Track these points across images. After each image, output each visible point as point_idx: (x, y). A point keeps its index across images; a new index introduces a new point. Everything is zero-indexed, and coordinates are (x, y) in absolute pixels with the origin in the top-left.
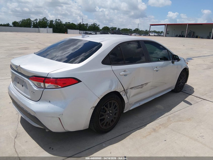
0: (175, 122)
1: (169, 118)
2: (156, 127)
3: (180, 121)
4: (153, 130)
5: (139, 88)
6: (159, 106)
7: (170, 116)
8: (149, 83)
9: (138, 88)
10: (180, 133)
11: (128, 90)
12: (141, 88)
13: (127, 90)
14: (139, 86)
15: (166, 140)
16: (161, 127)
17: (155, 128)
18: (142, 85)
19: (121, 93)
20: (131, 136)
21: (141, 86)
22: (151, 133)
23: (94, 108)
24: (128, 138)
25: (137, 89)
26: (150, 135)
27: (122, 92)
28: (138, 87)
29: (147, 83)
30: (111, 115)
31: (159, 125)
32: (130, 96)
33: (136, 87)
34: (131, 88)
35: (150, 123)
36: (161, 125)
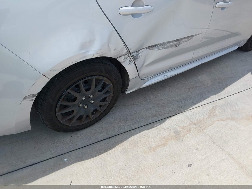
0: (222, 120)
1: (215, 108)
2: (183, 126)
3: (232, 119)
4: (173, 135)
5: (171, 46)
6: (204, 78)
7: (219, 103)
8: (196, 35)
9: (167, 47)
10: (223, 150)
11: (140, 51)
12: (176, 46)
13: (137, 52)
14: (170, 42)
15: (190, 166)
16: (193, 129)
17: (180, 130)
18: (178, 40)
19: (121, 60)
20: (126, 144)
21: (176, 43)
22: (168, 141)
23: (34, 98)
24: (118, 149)
25: (165, 48)
26: (164, 145)
27: (123, 57)
28: (168, 45)
29: (192, 36)
30: (93, 102)
31: (190, 124)
32: (145, 64)
33: (162, 44)
34: (149, 48)
35: (174, 117)
36: (193, 123)
